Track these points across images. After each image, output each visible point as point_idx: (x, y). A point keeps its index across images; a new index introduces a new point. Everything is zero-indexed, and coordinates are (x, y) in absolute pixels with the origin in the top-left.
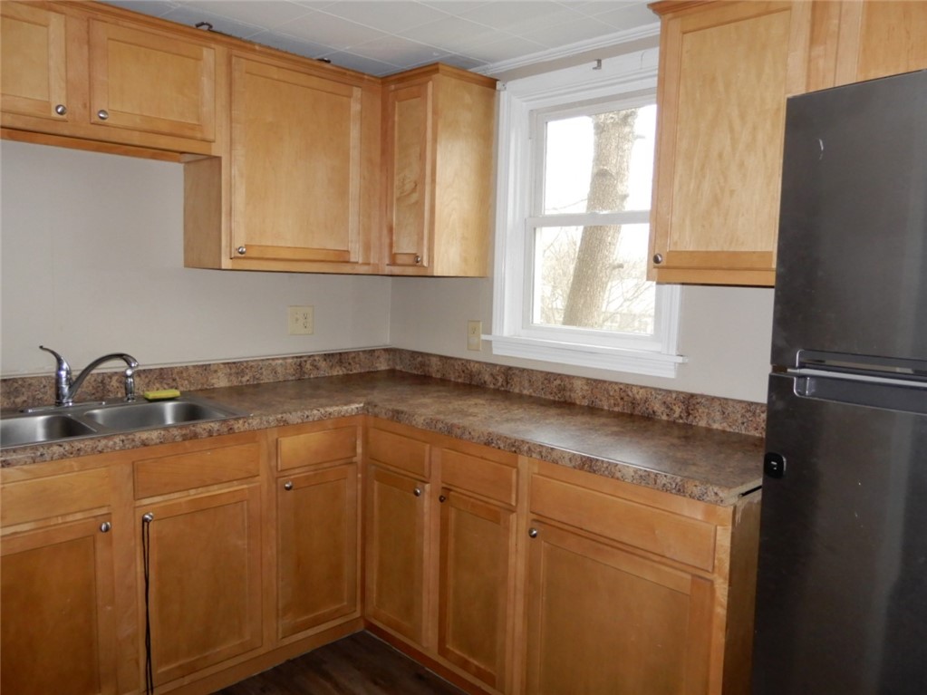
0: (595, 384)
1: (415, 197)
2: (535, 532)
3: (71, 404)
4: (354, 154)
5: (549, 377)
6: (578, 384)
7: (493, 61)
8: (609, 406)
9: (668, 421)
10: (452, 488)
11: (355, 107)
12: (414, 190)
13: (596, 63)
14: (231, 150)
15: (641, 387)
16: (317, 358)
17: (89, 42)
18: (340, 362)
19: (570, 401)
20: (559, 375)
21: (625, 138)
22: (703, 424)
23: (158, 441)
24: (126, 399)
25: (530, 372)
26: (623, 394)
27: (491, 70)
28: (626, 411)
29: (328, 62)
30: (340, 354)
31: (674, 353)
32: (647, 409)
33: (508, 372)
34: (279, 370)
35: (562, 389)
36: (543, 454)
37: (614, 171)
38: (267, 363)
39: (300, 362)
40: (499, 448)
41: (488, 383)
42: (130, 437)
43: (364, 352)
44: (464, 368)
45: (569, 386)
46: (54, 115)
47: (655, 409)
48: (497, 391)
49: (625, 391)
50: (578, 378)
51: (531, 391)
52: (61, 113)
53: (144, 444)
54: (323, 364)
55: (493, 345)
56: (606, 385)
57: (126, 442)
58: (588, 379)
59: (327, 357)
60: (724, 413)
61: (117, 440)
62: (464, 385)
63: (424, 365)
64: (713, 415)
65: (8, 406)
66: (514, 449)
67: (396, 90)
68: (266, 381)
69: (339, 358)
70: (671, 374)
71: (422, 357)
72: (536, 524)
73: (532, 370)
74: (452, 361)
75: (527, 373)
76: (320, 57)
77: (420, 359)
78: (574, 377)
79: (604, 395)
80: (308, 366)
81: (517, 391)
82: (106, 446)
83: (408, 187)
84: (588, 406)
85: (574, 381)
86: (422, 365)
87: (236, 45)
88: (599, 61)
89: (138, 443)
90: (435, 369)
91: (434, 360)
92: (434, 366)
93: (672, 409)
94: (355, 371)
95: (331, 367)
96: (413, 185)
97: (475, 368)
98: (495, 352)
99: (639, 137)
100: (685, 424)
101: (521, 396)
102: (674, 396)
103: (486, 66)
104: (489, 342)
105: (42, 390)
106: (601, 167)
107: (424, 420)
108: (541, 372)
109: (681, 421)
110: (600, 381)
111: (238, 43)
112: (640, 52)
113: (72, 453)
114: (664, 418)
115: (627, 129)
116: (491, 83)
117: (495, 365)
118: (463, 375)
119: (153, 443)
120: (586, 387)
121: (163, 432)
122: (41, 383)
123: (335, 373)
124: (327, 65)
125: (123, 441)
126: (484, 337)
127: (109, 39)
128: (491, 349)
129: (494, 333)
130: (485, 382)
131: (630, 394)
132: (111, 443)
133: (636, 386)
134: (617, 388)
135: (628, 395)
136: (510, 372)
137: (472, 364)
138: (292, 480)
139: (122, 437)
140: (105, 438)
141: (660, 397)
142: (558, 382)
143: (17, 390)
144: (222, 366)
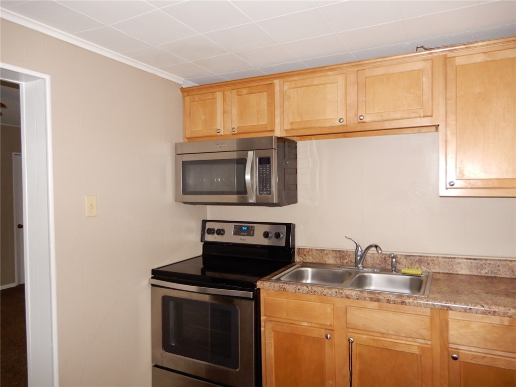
14: (446, 118)
17: (357, 84)
23: (355, 297)
38: (504, 263)
42: (341, 291)
53: (348, 297)
57: (337, 293)
61: (333, 291)
68: (503, 276)
82: (328, 293)
89: (344, 296)
119: (353, 297)
121: (359, 293)
125: (336, 292)
132: (330, 292)
139: (337, 290)
140: (329, 288)
143: (343, 256)
144: (465, 260)
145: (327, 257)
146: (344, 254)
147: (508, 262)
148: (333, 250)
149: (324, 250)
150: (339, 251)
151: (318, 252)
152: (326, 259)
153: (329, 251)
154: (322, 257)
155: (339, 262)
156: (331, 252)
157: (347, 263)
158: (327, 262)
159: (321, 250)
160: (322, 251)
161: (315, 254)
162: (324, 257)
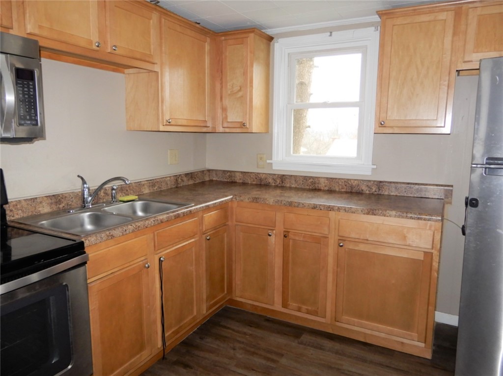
0: (331, 180)
1: (240, 94)
2: (341, 244)
3: (91, 206)
4: (207, 71)
5: (306, 178)
6: (322, 181)
7: (270, 28)
8: (339, 189)
9: (369, 194)
10: (289, 230)
11: (207, 47)
12: (240, 90)
13: (329, 33)
14: (162, 68)
15: (355, 180)
16: (183, 176)
18: (192, 178)
19: (318, 188)
20: (311, 177)
21: (311, 67)
22: (386, 193)
24: (112, 202)
25: (295, 177)
26: (346, 184)
27: (270, 32)
28: (348, 191)
29: (199, 24)
30: (191, 173)
31: (371, 164)
32: (359, 189)
33: (283, 177)
34: (169, 183)
35: (313, 183)
36: (347, 210)
37: (307, 83)
38: (163, 179)
39: (177, 177)
40: (321, 209)
41: (271, 183)
43: (200, 171)
44: (256, 177)
45: (317, 182)
46: (94, 47)
47: (363, 189)
48: (276, 187)
49: (347, 182)
50: (322, 178)
51: (296, 185)
52: (98, 46)
54: (185, 179)
55: (273, 165)
56: (337, 180)
58: (327, 178)
59: (187, 175)
60: (396, 188)
62: (256, 185)
63: (232, 177)
64: (391, 189)
65: (56, 210)
66: (329, 209)
67: (225, 40)
68: (164, 189)
69: (190, 175)
70: (369, 173)
71: (230, 173)
72: (340, 241)
73: (296, 176)
74: (249, 174)
75: (295, 178)
76: (196, 21)
77: (229, 174)
78: (319, 177)
79: (336, 185)
80: (180, 180)
81: (288, 185)
82: (149, 224)
83: (236, 89)
84: (328, 190)
85: (320, 179)
86: (230, 176)
87: (164, 13)
88: (331, 33)
90: (238, 178)
91: (237, 174)
92: (238, 177)
93: (371, 188)
94: (197, 182)
95: (188, 180)
96: (239, 88)
97: (263, 177)
98: (274, 168)
99: (316, 67)
100: (378, 194)
101: (290, 188)
102: (372, 183)
103: (266, 30)
104: (272, 164)
105: (71, 200)
106: (301, 80)
107: (274, 201)
108: (301, 176)
109: (376, 193)
110: (334, 179)
111: (165, 11)
112: (353, 30)
113: (136, 229)
114: (368, 192)
115: (311, 63)
116: (270, 39)
117: (275, 175)
118: (256, 180)
120: (326, 182)
122: (70, 196)
123: (190, 183)
124: (198, 25)
126: (268, 161)
127: (115, 6)
128: (272, 166)
129: (273, 159)
130: (269, 183)
131: (350, 183)
133: (353, 179)
134: (343, 181)
135: (349, 184)
136: (284, 177)
137: (261, 175)
138: (209, 235)
141: (365, 183)
142: (312, 180)
143: (60, 200)
144: (146, 182)
145: (41, 205)
146: (59, 198)
147: (165, 179)
148: (46, 197)
149: (36, 198)
150: (54, 195)
151: (30, 203)
152: (40, 209)
153: (42, 197)
154: (35, 207)
155: (55, 208)
156: (45, 199)
157: (64, 206)
158: (42, 212)
159: (31, 199)
160: (34, 200)
161: (26, 206)
162: (37, 207)
